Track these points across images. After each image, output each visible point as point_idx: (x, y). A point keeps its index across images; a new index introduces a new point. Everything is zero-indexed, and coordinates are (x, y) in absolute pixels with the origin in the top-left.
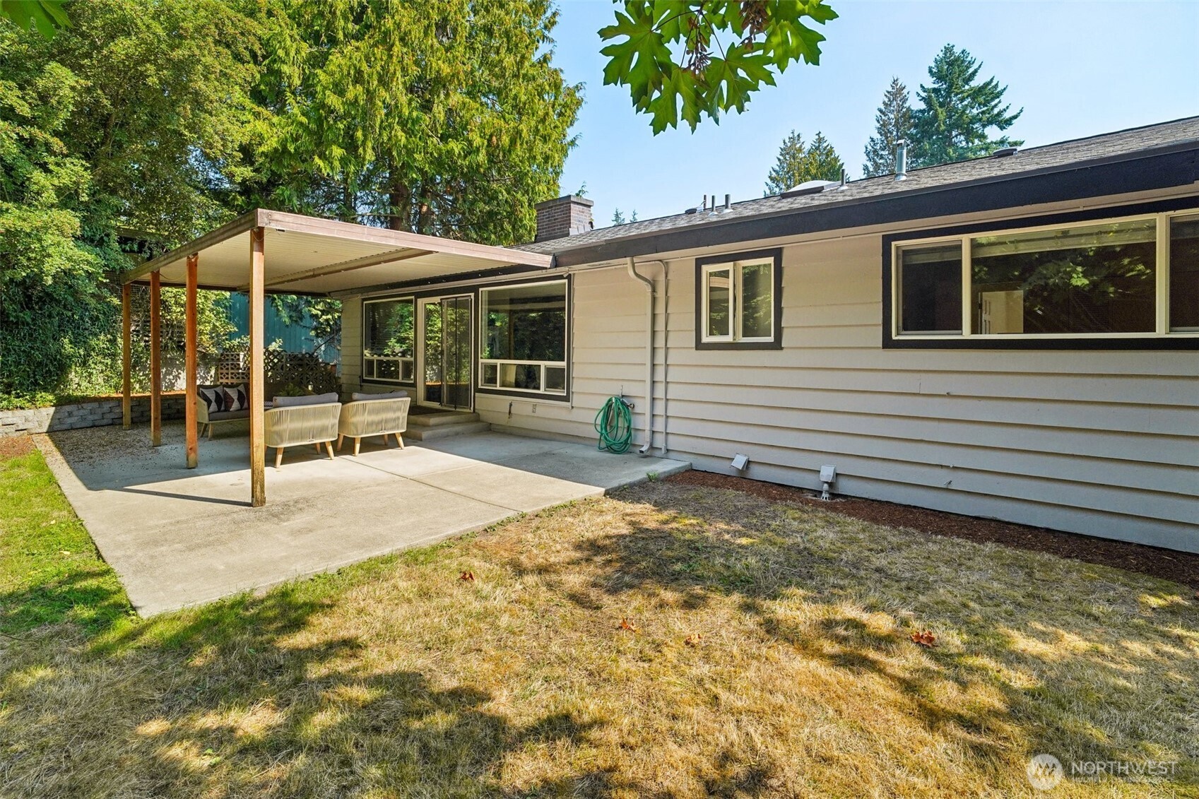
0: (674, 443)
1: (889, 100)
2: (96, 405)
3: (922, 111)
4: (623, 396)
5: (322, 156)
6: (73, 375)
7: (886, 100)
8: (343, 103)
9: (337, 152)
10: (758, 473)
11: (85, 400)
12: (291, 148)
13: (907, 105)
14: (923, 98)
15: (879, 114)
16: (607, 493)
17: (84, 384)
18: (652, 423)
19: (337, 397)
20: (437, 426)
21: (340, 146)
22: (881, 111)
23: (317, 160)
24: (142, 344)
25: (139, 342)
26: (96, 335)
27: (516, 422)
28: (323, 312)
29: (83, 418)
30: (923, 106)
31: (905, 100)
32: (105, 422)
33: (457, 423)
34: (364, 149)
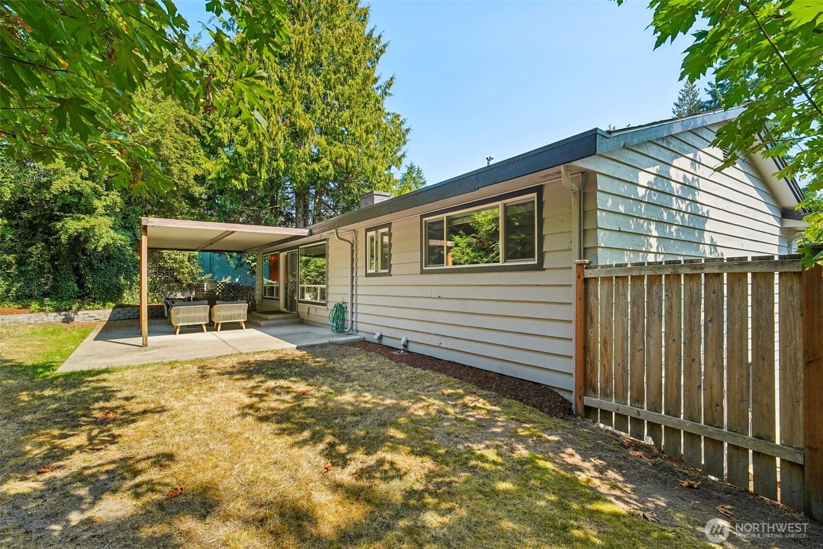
0: (360, 327)
1: (683, 96)
2: (131, 308)
3: (710, 102)
4: (344, 303)
5: (237, 179)
6: (125, 295)
7: (681, 97)
8: (246, 151)
9: (244, 176)
10: (386, 342)
11: (129, 306)
12: (222, 176)
13: (698, 99)
14: (710, 92)
15: (675, 107)
16: (298, 348)
17: (130, 298)
18: (352, 317)
19: (207, 302)
20: (272, 319)
21: (247, 173)
22: (677, 105)
23: (233, 181)
24: (158, 279)
25: (156, 278)
26: (136, 275)
27: (312, 318)
28: (253, 261)
29: (125, 315)
30: (710, 98)
31: (695, 95)
32: (135, 317)
33: (284, 319)
34: (260, 174)
